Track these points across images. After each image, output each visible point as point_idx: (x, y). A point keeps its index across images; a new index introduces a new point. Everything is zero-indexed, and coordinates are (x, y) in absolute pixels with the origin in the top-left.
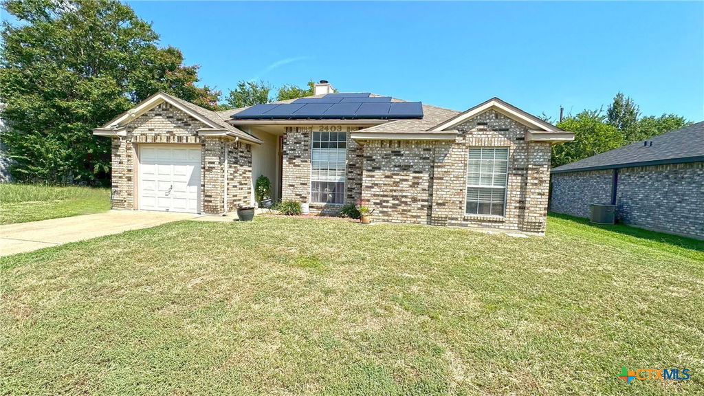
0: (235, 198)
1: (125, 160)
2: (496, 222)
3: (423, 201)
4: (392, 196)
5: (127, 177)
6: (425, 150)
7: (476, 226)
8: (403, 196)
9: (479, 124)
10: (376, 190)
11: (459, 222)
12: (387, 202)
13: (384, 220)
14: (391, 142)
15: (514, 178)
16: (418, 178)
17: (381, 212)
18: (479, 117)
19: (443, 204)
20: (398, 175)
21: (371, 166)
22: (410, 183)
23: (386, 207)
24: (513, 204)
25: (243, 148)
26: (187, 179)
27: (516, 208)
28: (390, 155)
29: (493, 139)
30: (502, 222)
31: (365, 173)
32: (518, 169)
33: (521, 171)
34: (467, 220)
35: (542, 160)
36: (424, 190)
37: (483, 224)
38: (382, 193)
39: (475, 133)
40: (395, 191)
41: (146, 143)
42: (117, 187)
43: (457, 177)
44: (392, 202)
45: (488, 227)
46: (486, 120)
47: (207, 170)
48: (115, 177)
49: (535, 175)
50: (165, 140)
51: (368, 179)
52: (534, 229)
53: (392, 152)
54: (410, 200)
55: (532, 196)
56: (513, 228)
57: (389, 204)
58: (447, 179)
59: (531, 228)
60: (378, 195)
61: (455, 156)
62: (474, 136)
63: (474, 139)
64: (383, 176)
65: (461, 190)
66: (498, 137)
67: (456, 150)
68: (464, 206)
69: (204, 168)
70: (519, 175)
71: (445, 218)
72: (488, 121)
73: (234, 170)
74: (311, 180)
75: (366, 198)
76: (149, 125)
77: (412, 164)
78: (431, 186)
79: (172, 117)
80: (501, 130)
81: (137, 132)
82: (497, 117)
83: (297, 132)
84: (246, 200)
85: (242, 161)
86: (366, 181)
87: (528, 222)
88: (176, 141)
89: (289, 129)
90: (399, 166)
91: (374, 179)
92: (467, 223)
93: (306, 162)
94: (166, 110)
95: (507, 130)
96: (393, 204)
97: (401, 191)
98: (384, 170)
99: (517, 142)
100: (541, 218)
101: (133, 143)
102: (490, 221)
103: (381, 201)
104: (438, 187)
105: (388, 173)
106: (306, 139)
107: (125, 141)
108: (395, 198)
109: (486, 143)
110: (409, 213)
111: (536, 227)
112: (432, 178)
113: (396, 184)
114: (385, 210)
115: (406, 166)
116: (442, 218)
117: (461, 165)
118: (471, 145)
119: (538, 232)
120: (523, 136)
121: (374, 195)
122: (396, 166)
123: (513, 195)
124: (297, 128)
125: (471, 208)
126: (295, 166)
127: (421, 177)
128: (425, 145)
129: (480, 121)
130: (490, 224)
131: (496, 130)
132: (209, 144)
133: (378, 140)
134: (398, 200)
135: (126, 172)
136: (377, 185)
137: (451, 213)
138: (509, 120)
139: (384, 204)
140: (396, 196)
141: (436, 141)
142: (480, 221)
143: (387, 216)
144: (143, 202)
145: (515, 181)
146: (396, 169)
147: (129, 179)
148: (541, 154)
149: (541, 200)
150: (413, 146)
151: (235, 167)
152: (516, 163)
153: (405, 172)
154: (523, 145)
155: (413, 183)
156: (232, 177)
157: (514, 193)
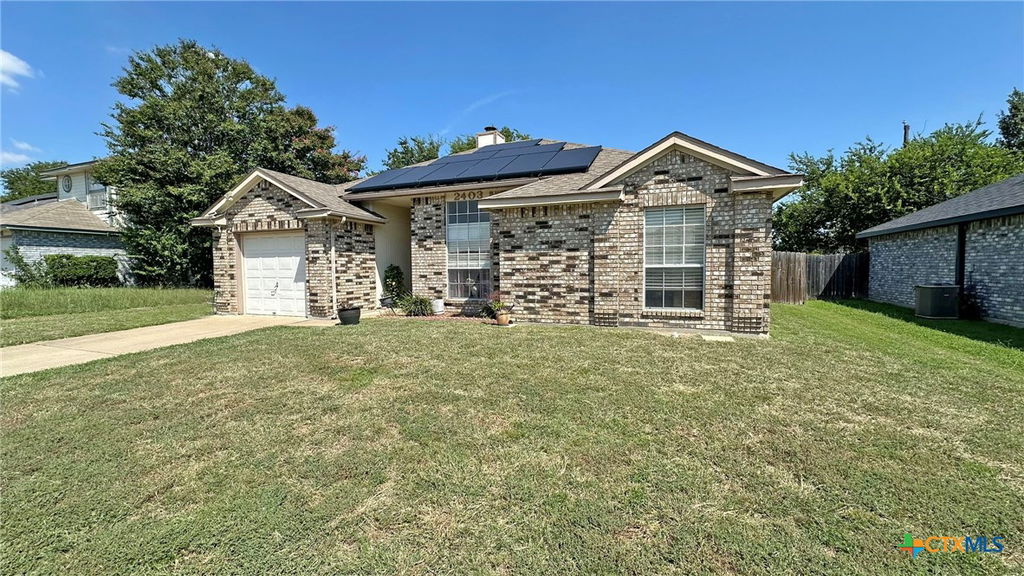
0: (351, 296)
1: (226, 254)
2: (690, 318)
3: (582, 290)
4: (540, 286)
5: (229, 275)
6: (581, 217)
7: (662, 325)
8: (554, 285)
9: (657, 173)
10: (518, 278)
11: (636, 320)
12: (534, 294)
13: (530, 320)
14: (534, 209)
15: (714, 250)
16: (574, 258)
17: (526, 309)
18: (656, 164)
19: (609, 295)
20: (545, 255)
21: (509, 244)
22: (564, 266)
23: (533, 301)
24: (715, 291)
25: (360, 230)
26: (293, 273)
27: (720, 296)
28: (534, 227)
29: (679, 195)
30: (700, 318)
31: (502, 255)
32: (721, 237)
33: (724, 239)
34: (646, 317)
35: (755, 220)
36: (582, 275)
37: (671, 322)
38: (525, 282)
39: (652, 187)
40: (543, 278)
41: (247, 232)
42: (219, 287)
43: (629, 254)
44: (540, 294)
45: (680, 326)
46: (667, 166)
47: (311, 262)
48: (217, 275)
49: (747, 245)
50: (266, 228)
51: (507, 263)
52: (750, 328)
53: (537, 223)
54: (565, 290)
55: (742, 278)
56: (717, 327)
57: (536, 297)
58: (613, 257)
59: (744, 328)
60: (520, 285)
61: (624, 223)
62: (651, 191)
63: (651, 196)
64: (526, 258)
65: (636, 273)
66: (687, 191)
67: (625, 215)
68: (643, 296)
69: (307, 259)
70: (723, 246)
71: (614, 314)
72: (670, 167)
73: (347, 259)
74: (447, 268)
75: (506, 290)
76: (249, 209)
77: (564, 238)
78: (591, 270)
79: (271, 198)
80: (690, 179)
81: (237, 219)
82: (683, 161)
83: (427, 203)
84: (367, 297)
85: (359, 247)
86: (505, 267)
87: (739, 318)
88: (277, 228)
89: (417, 201)
90: (547, 243)
91: (514, 262)
92: (647, 321)
93: (440, 243)
94: (265, 190)
95: (700, 178)
96: (542, 297)
97: (552, 277)
98: (527, 250)
99: (717, 195)
100: (760, 311)
101: (234, 233)
102: (681, 318)
103: (525, 293)
104: (602, 270)
105: (532, 253)
106: (438, 212)
107: (224, 231)
108: (543, 288)
109: (670, 201)
110: (563, 309)
111: (754, 325)
112: (592, 258)
113: (544, 268)
114: (531, 305)
115: (557, 242)
116: (609, 314)
117: (633, 235)
118: (647, 205)
119: (758, 333)
120: (726, 186)
121: (517, 285)
122: (542, 243)
123: (715, 277)
124: (427, 199)
125: (653, 299)
126: (427, 249)
127: (578, 257)
128: (580, 210)
129: (658, 168)
130: (682, 322)
131: (682, 181)
132: (313, 229)
133: (517, 208)
134: (548, 290)
135: (228, 268)
136: (518, 270)
137: (622, 307)
138: (702, 164)
139: (530, 297)
140: (544, 285)
141: (596, 203)
142: (666, 317)
143: (535, 314)
144: (249, 304)
145: (717, 255)
146: (543, 247)
147: (232, 277)
148: (754, 211)
149: (756, 283)
150: (565, 213)
151: (348, 256)
152: (716, 228)
153: (556, 251)
154: (726, 200)
155: (568, 266)
156: (344, 269)
157: (715, 273)
